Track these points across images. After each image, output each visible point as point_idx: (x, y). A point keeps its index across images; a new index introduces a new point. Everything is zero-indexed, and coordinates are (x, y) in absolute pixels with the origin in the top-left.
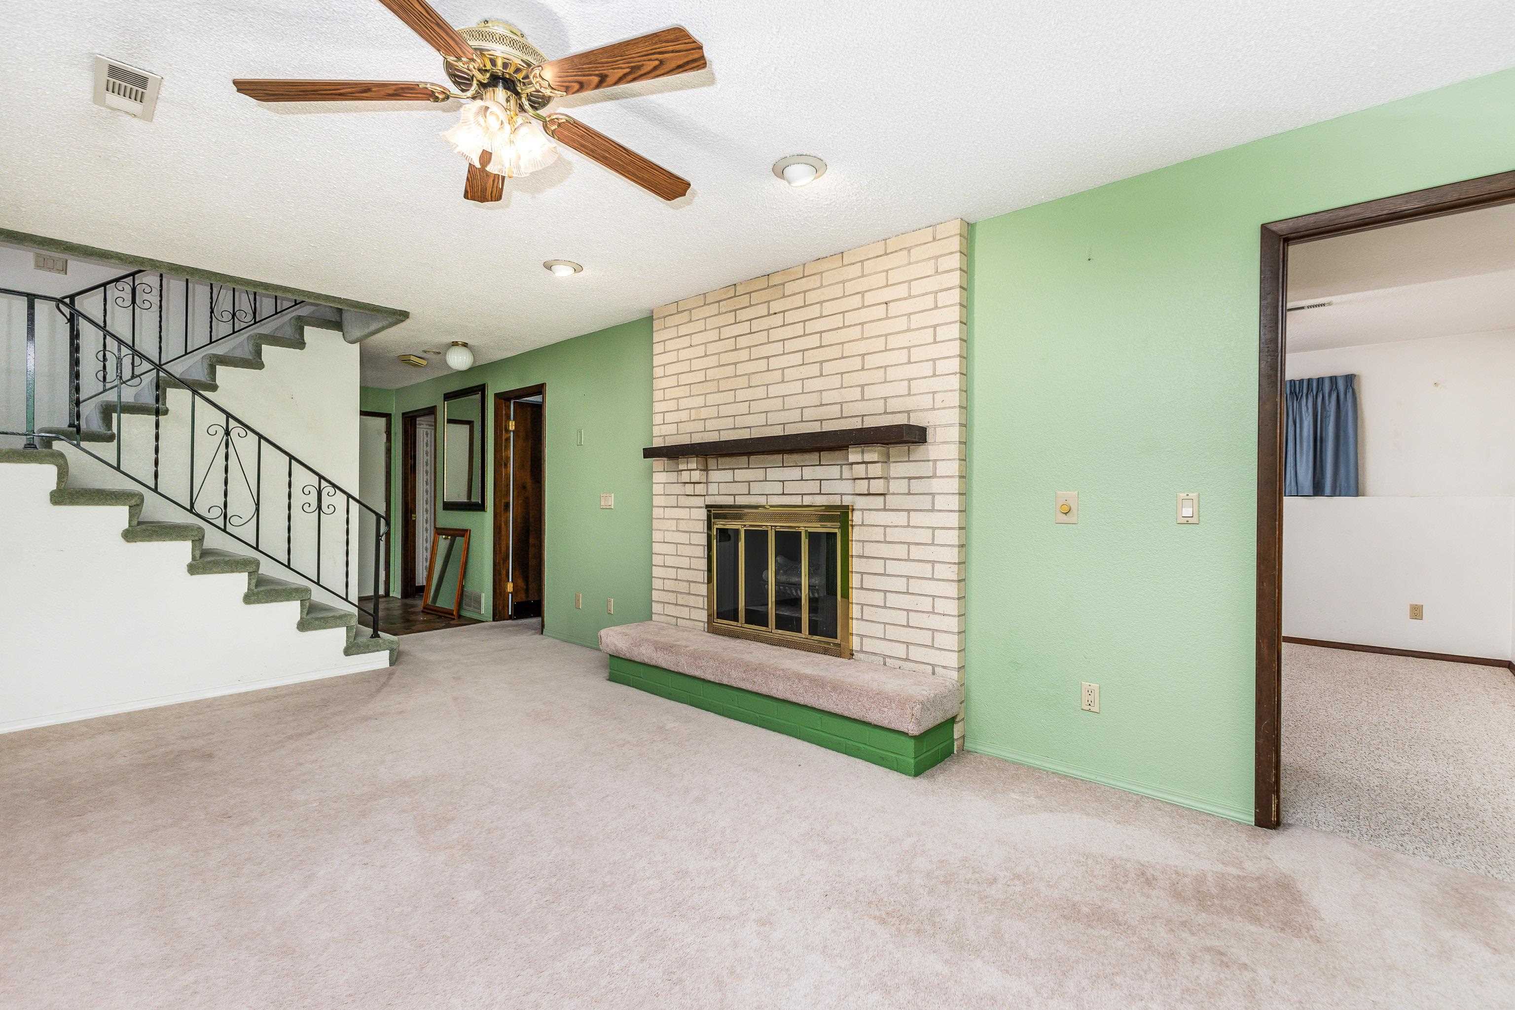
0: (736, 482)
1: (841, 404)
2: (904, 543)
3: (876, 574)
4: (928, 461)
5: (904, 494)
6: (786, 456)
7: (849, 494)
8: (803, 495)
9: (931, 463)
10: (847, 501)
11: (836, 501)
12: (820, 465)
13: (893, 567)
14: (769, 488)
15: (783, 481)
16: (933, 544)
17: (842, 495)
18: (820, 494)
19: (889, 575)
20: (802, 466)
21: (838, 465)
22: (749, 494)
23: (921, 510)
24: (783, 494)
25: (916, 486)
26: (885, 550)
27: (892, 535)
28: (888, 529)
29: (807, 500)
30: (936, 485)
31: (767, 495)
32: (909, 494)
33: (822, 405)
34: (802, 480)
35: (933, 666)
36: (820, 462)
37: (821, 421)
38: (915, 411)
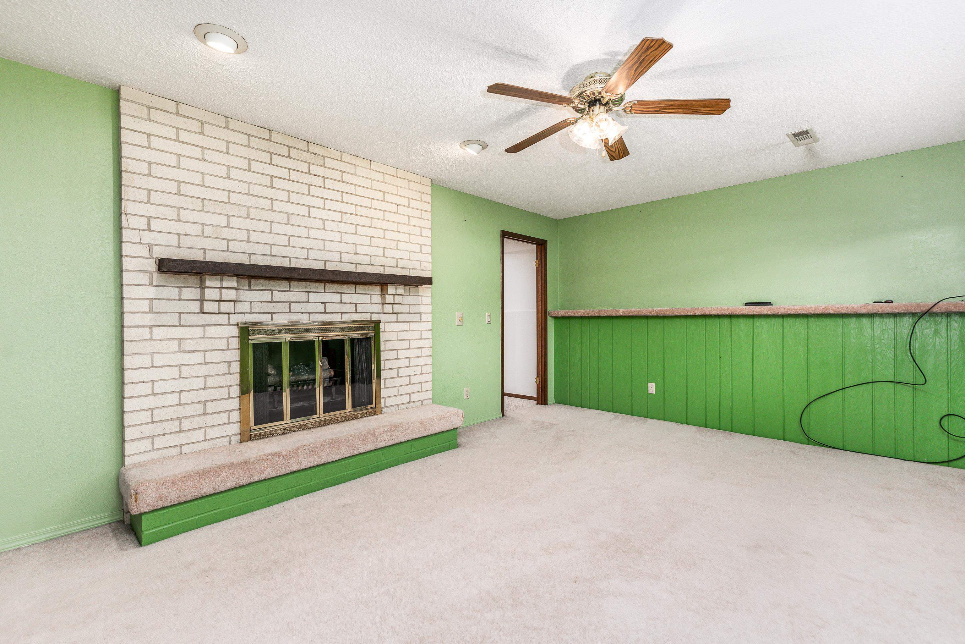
0: (274, 302)
1: (371, 256)
2: (407, 340)
3: (393, 359)
4: (419, 296)
5: (407, 313)
6: (327, 285)
7: (376, 313)
8: (342, 313)
9: (420, 297)
10: (375, 317)
11: (367, 317)
12: (355, 293)
13: (402, 354)
14: (310, 308)
15: (325, 303)
16: (421, 339)
17: (371, 313)
18: (356, 312)
19: (400, 359)
20: (341, 293)
21: (368, 294)
22: (290, 312)
23: (415, 322)
24: (325, 312)
25: (413, 309)
26: (397, 345)
27: (402, 336)
28: (399, 333)
29: (346, 317)
30: (423, 309)
31: (309, 313)
32: (410, 313)
33: (356, 253)
34: (341, 303)
35: (422, 401)
36: (356, 291)
37: (356, 264)
38: (413, 269)
